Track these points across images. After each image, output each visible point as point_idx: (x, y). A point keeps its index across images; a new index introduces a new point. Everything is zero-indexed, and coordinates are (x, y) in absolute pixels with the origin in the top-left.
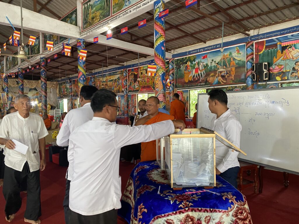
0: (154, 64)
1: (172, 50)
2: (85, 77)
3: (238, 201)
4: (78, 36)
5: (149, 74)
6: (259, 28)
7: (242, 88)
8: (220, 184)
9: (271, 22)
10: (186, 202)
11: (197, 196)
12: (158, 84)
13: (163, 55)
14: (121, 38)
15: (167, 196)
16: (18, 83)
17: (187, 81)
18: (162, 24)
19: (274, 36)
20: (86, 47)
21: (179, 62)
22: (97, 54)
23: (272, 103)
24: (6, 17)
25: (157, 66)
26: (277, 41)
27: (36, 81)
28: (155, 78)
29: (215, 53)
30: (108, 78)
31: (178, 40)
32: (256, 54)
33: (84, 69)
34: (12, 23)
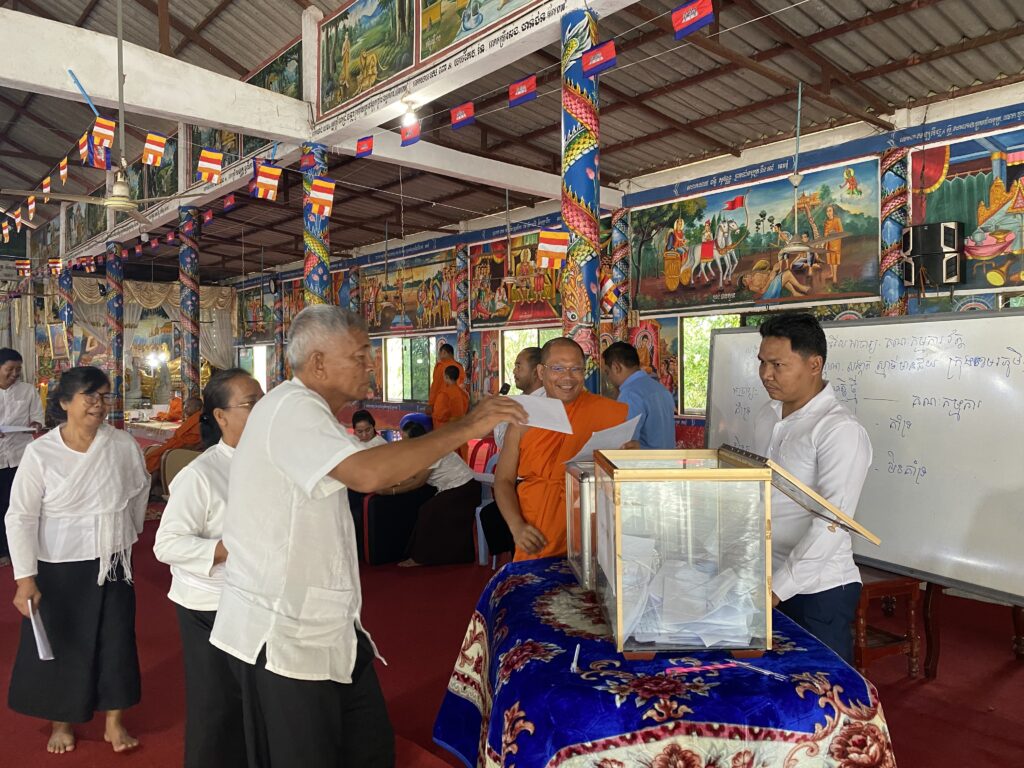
0: (560, 226)
1: (622, 181)
2: (326, 271)
3: (851, 704)
4: (305, 134)
5: (545, 263)
6: (927, 101)
7: (865, 310)
8: (786, 642)
9: (970, 81)
10: (668, 703)
11: (707, 680)
12: (572, 294)
13: (593, 197)
14: (448, 140)
15: (601, 681)
16: (104, 290)
17: (673, 287)
18: (589, 92)
19: (979, 132)
20: (330, 169)
21: (646, 219)
22: (368, 194)
23: (973, 363)
24: (70, 71)
25: (571, 236)
26: (990, 146)
27: (162, 285)
28: (565, 275)
29: (771, 191)
30: (404, 274)
31: (643, 147)
32: (917, 191)
33: (323, 245)
34: (88, 93)
